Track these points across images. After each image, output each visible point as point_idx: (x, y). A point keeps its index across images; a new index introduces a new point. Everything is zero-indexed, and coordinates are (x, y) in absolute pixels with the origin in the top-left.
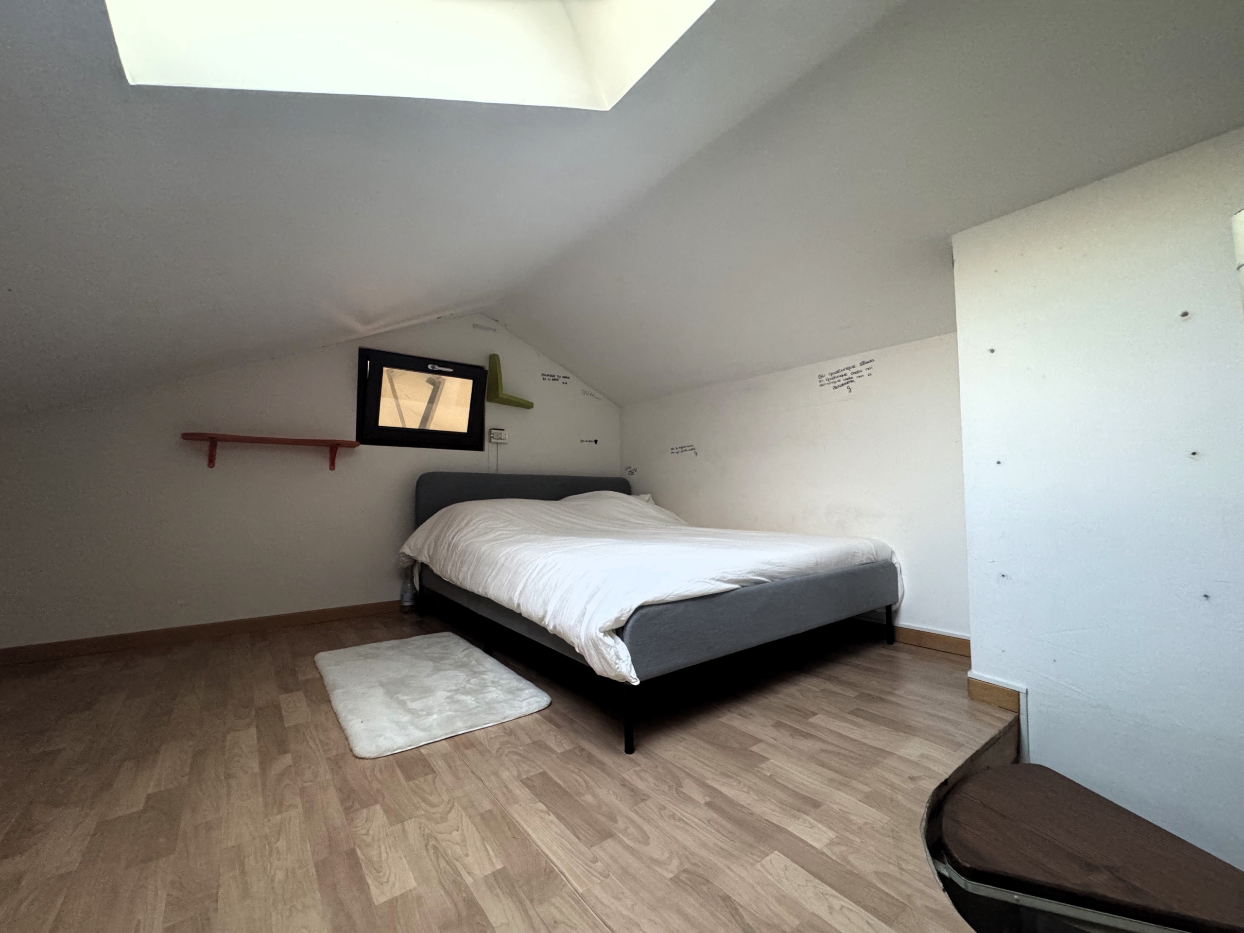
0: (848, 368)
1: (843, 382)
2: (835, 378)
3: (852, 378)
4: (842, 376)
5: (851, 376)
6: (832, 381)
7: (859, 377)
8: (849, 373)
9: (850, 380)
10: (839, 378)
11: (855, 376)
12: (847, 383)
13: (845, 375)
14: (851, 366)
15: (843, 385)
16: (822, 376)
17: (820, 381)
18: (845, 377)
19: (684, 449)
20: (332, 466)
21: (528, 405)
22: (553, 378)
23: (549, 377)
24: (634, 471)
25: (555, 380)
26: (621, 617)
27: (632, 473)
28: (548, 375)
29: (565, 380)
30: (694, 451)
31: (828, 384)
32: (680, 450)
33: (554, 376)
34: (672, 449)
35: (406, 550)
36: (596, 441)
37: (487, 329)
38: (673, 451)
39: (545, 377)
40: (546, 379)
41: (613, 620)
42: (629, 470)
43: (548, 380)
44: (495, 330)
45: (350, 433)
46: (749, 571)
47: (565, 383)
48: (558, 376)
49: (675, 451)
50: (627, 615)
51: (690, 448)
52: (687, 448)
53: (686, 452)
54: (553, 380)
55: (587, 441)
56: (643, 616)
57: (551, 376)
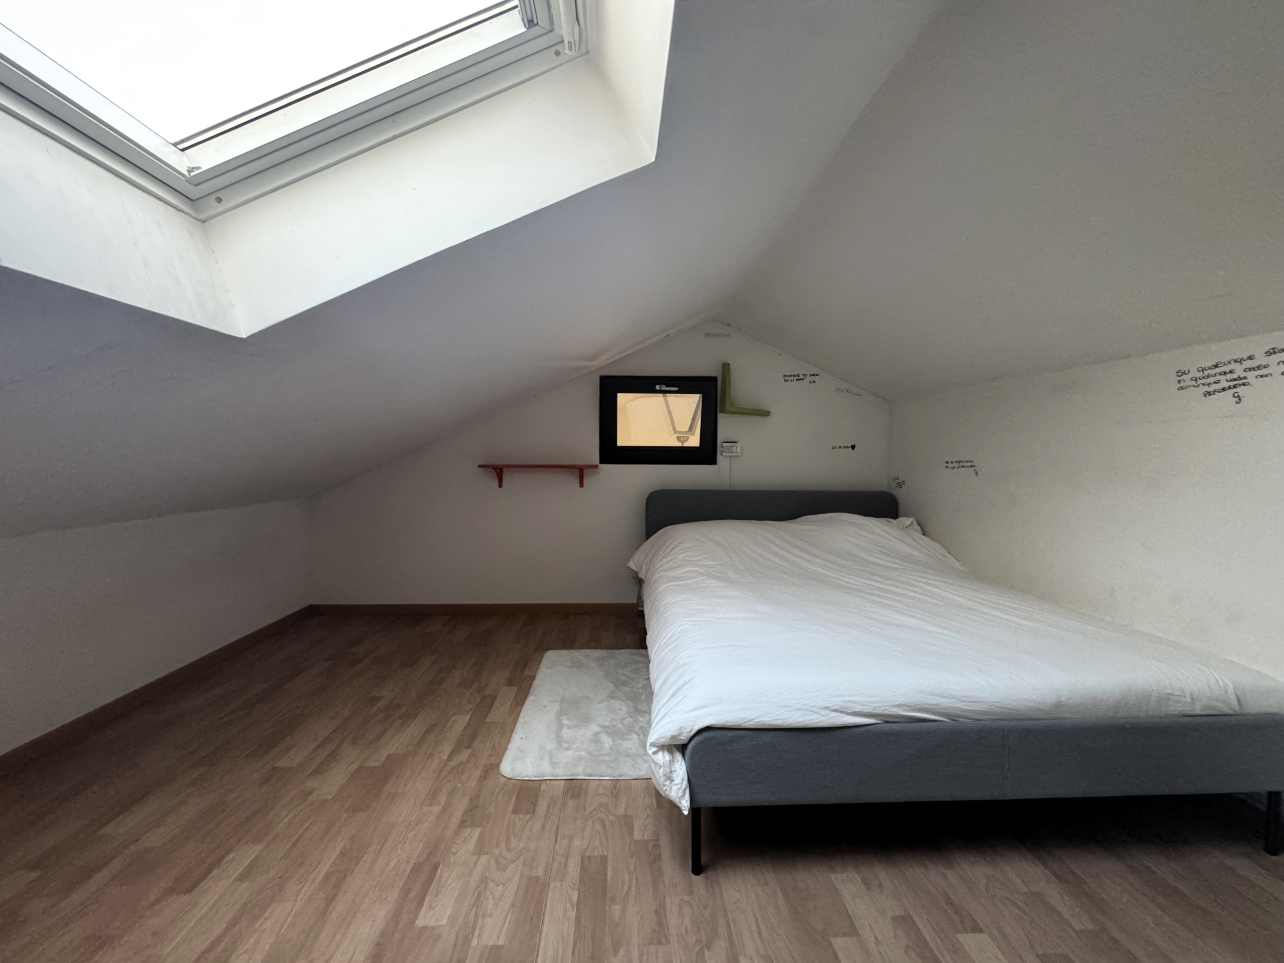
0: (1239, 361)
1: (1226, 385)
2: (1208, 376)
3: (1245, 378)
4: (1225, 373)
5: (1243, 375)
6: (1204, 381)
7: (1261, 376)
8: (1239, 370)
9: (1240, 382)
10: (1218, 377)
11: (1251, 375)
12: (1235, 387)
13: (1231, 372)
14: (1245, 356)
15: (1224, 389)
16: (1184, 373)
17: (1179, 382)
18: (1229, 376)
19: (961, 464)
20: (581, 484)
21: (766, 414)
22: (798, 378)
23: (792, 378)
24: (902, 483)
25: (799, 380)
26: (679, 735)
27: (899, 485)
28: (791, 376)
29: (812, 378)
30: (974, 468)
31: (1195, 386)
32: (957, 465)
33: (798, 376)
34: (947, 463)
35: (632, 565)
36: (853, 447)
37: (719, 335)
38: (948, 465)
39: (787, 378)
40: (788, 381)
41: (669, 737)
42: (897, 481)
43: (791, 381)
44: (729, 335)
45: (594, 455)
46: (897, 703)
47: (812, 382)
48: (803, 375)
49: (950, 465)
50: (688, 734)
51: (969, 464)
52: (965, 464)
53: (964, 469)
54: (797, 380)
55: (840, 447)
56: (709, 739)
57: (794, 376)
